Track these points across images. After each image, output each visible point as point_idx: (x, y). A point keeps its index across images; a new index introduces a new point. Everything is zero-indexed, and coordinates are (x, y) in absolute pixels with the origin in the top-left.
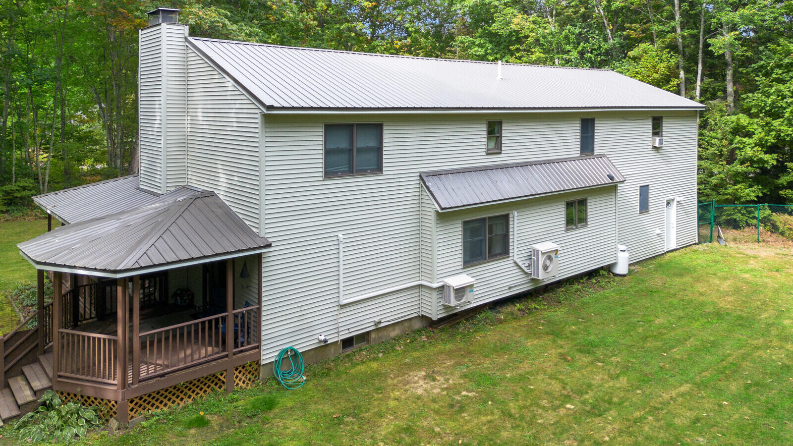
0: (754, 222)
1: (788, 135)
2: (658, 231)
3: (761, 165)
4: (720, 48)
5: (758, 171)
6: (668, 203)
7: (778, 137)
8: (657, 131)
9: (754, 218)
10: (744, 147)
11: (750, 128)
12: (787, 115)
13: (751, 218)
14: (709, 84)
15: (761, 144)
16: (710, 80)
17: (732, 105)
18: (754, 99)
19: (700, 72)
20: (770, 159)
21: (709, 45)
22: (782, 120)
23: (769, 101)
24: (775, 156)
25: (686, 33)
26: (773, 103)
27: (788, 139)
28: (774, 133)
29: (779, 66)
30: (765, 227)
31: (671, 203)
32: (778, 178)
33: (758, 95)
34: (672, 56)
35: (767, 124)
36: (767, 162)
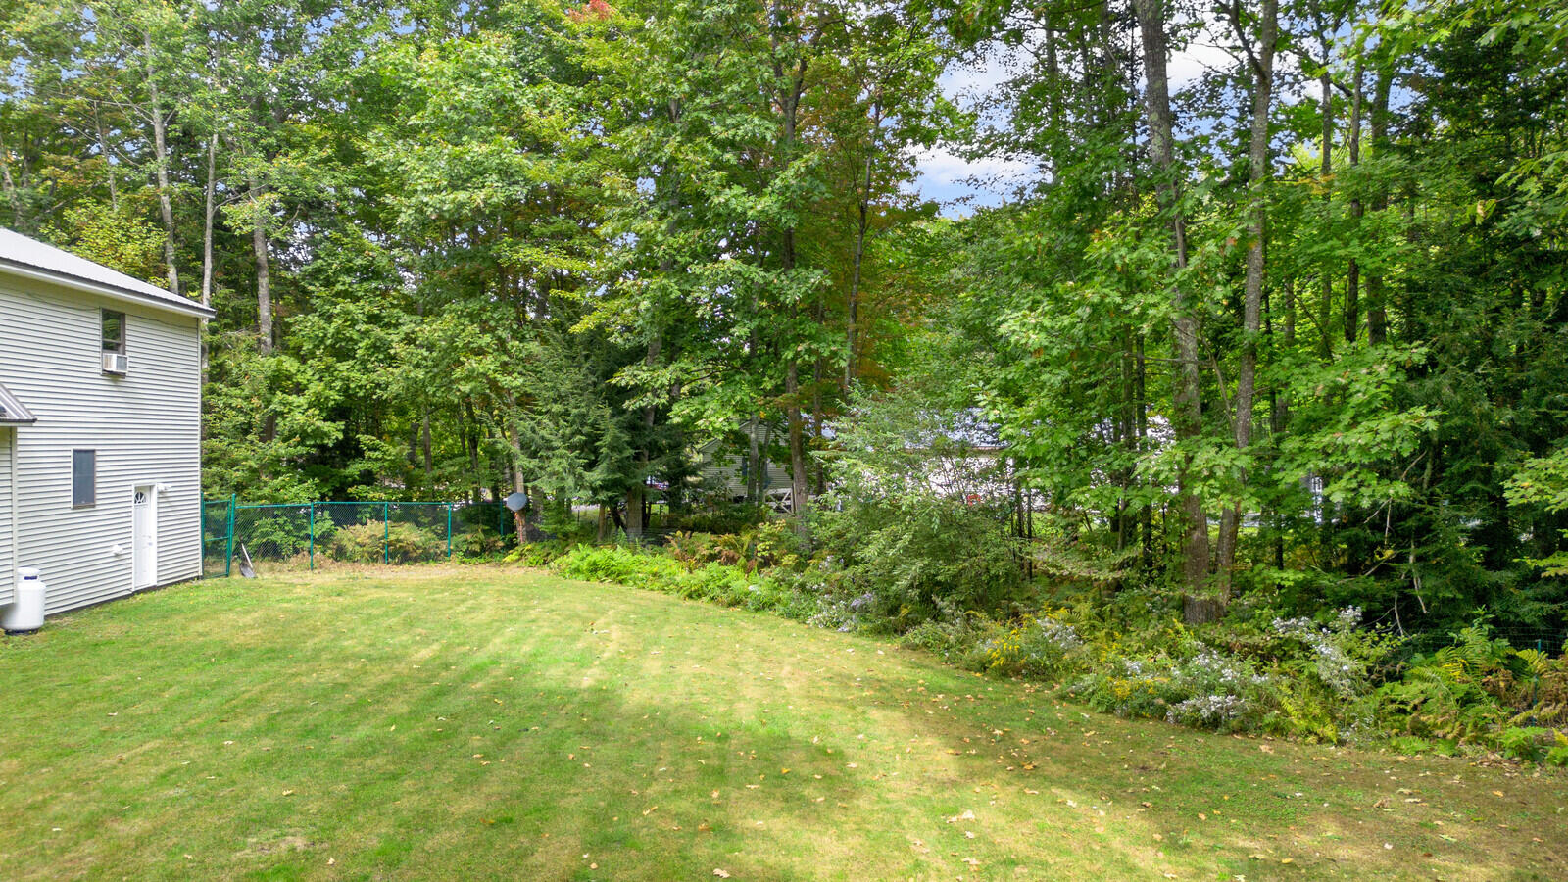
0: (307, 544)
1: (360, 387)
2: (117, 549)
3: (319, 442)
4: (245, 222)
5: (313, 451)
6: (140, 495)
7: (345, 390)
8: (112, 341)
9: (308, 537)
10: (290, 410)
11: (300, 378)
12: (360, 352)
13: (302, 539)
14: (225, 298)
15: (318, 402)
16: (228, 291)
17: (269, 340)
18: (307, 325)
19: (208, 273)
20: (334, 431)
21: (225, 217)
22: (351, 362)
23: (331, 330)
24: (341, 425)
25: (178, 188)
26: (338, 331)
27: (361, 394)
28: (338, 384)
29: (349, 271)
30: (324, 552)
31: (147, 494)
32: (346, 466)
33: (314, 318)
34: (149, 231)
35: (328, 368)
36: (327, 435)
